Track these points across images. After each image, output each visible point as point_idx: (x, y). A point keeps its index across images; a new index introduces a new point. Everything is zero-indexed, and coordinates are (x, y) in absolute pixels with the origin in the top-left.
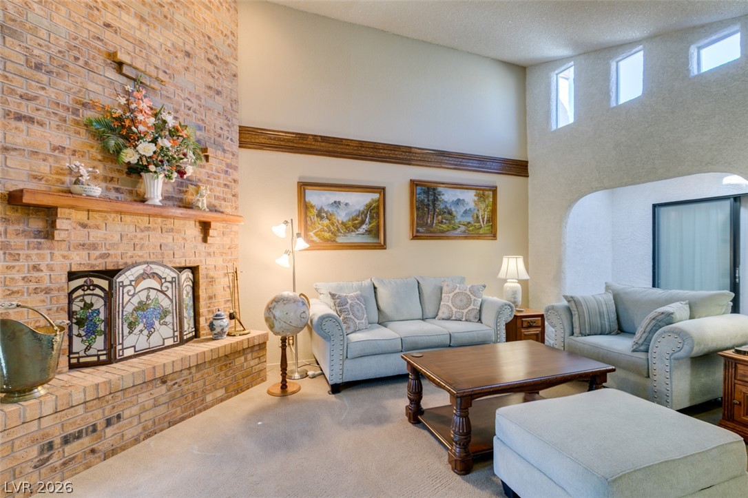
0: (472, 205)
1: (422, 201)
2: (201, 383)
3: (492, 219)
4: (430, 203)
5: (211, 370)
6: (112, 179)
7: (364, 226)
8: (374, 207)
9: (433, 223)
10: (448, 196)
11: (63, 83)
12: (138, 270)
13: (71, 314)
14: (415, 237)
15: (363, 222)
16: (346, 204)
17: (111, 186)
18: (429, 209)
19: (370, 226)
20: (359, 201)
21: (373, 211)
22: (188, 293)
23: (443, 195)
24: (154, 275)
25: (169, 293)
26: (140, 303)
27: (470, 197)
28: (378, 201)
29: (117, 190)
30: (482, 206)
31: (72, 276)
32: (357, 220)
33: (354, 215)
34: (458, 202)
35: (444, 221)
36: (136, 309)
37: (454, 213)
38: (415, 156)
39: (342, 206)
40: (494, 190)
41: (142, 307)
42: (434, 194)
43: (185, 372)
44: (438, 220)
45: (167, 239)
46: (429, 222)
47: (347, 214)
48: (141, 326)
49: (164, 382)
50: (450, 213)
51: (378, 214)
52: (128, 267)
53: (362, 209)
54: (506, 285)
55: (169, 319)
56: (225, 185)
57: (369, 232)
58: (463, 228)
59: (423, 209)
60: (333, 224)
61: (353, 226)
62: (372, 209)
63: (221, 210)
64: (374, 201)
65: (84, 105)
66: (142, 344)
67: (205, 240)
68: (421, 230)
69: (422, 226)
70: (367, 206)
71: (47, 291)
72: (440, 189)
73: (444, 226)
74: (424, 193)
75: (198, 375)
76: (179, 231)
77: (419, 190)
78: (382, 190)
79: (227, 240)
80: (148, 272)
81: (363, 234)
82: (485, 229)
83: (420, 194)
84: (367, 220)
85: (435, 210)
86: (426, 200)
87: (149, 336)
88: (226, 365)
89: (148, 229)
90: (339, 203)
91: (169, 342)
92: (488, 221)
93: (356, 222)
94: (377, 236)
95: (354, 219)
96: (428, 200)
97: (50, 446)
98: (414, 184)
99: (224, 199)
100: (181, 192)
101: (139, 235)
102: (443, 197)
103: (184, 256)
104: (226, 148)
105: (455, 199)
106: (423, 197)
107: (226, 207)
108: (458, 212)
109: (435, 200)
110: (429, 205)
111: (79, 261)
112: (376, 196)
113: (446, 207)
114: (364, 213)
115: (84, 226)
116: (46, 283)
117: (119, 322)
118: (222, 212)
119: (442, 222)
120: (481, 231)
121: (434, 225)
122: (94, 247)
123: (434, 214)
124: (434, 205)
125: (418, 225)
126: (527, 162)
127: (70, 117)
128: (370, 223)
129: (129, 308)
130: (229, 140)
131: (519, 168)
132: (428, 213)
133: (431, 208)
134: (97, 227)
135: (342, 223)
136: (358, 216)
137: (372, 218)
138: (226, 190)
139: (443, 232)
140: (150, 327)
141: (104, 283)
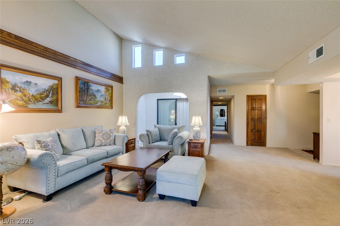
0: (103, 93)
1: (82, 88)
3: (111, 100)
4: (86, 90)
7: (48, 99)
8: (55, 88)
9: (87, 100)
10: (94, 87)
14: (78, 107)
15: (47, 96)
16: (36, 84)
18: (85, 92)
19: (52, 99)
20: (45, 84)
21: (54, 90)
23: (92, 86)
27: (103, 89)
28: (58, 85)
30: (108, 94)
32: (43, 94)
33: (42, 91)
34: (98, 91)
35: (92, 99)
37: (96, 96)
38: (78, 64)
39: (32, 85)
40: (112, 87)
42: (88, 86)
44: (89, 99)
46: (85, 99)
47: (36, 90)
50: (95, 96)
51: (57, 94)
53: (47, 88)
54: (120, 128)
57: (51, 102)
58: (100, 103)
59: (82, 92)
60: (25, 96)
61: (40, 98)
62: (54, 89)
64: (54, 84)
68: (81, 103)
69: (81, 101)
70: (50, 87)
72: (90, 84)
73: (92, 102)
74: (83, 84)
77: (80, 82)
78: (60, 79)
81: (47, 103)
82: (108, 104)
83: (80, 84)
84: (50, 95)
85: (88, 94)
86: (84, 88)
90: (30, 82)
92: (110, 101)
93: (43, 96)
94: (57, 104)
95: (41, 94)
96: (85, 88)
98: (77, 79)
102: (91, 87)
105: (97, 89)
106: (82, 86)
108: (98, 95)
109: (88, 88)
110: (85, 90)
112: (56, 82)
113: (93, 93)
114: (48, 91)
119: (91, 100)
120: (107, 105)
121: (87, 101)
123: (87, 95)
124: (87, 91)
126: (123, 78)
128: (52, 97)
131: (120, 80)
132: (85, 95)
133: (86, 92)
135: (33, 95)
136: (44, 92)
137: (53, 94)
139: (91, 104)
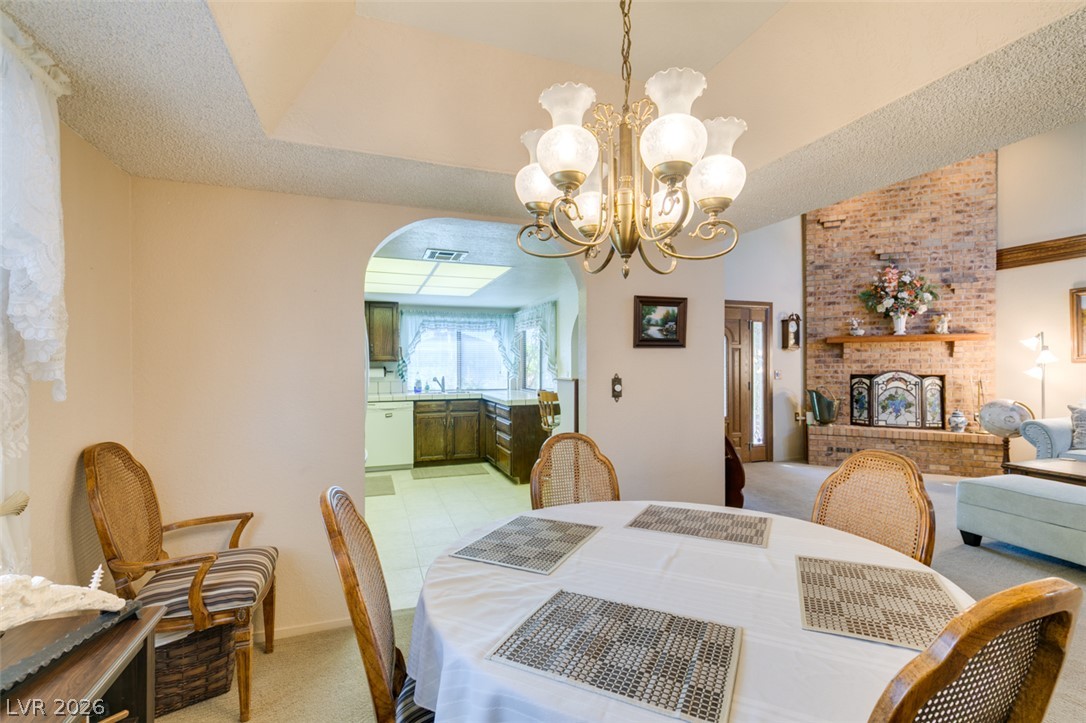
2: (924, 454)
5: (935, 448)
6: (874, 323)
11: (848, 280)
12: (890, 375)
13: (852, 396)
17: (874, 326)
22: (933, 395)
24: (901, 379)
25: (913, 392)
26: (891, 395)
29: (878, 328)
31: (853, 377)
36: (887, 399)
41: (891, 397)
43: (911, 442)
45: (916, 355)
48: (891, 410)
49: (894, 443)
52: (884, 373)
55: (912, 409)
56: (977, 308)
63: (971, 329)
65: (859, 286)
66: (892, 420)
67: (951, 355)
71: (841, 383)
75: (922, 448)
76: (926, 349)
79: (980, 355)
80: (896, 376)
87: (897, 417)
88: (951, 450)
89: (899, 350)
91: (914, 425)
97: (832, 449)
99: (976, 320)
100: (926, 321)
101: (893, 354)
103: (930, 367)
104: (977, 276)
107: (978, 326)
111: (856, 369)
115: (858, 350)
116: (840, 379)
117: (875, 404)
118: (973, 332)
122: (864, 362)
127: (851, 295)
129: (882, 398)
130: (982, 269)
134: (866, 351)
138: (979, 311)
140: (897, 411)
141: (867, 382)
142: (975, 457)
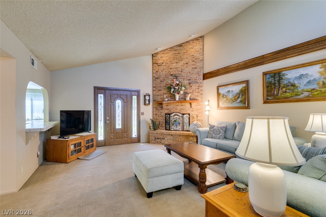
0: (317, 76)
1: (270, 83)
2: (180, 139)
4: (277, 82)
5: (183, 138)
6: (171, 97)
7: (239, 99)
8: (244, 90)
9: (279, 93)
11: (164, 83)
12: (174, 114)
13: (166, 121)
14: (265, 102)
15: (239, 97)
16: (232, 91)
17: (171, 98)
18: (275, 86)
19: (242, 99)
20: (237, 89)
21: (243, 92)
22: (186, 120)
23: (287, 75)
24: (178, 115)
25: (181, 119)
26: (175, 120)
27: (314, 70)
28: (245, 87)
29: (172, 98)
31: (166, 114)
32: (236, 97)
33: (235, 94)
34: (302, 77)
35: (288, 91)
36: (174, 121)
37: (297, 85)
39: (231, 92)
41: (175, 121)
42: (279, 76)
43: (176, 136)
44: (283, 91)
45: (182, 107)
46: (275, 93)
47: (232, 95)
48: (175, 125)
49: (172, 136)
50: (294, 86)
51: (245, 93)
52: (172, 113)
53: (238, 92)
55: (180, 125)
56: (198, 92)
57: (241, 101)
59: (271, 87)
60: (227, 99)
61: (235, 100)
62: (243, 91)
63: (196, 99)
64: (243, 87)
65: (167, 85)
66: (175, 129)
67: (191, 107)
68: (270, 98)
69: (270, 96)
70: (240, 90)
71: (162, 116)
72: (284, 72)
73: (288, 94)
74: (272, 77)
75: (179, 137)
76: (185, 105)
77: (268, 76)
78: (247, 82)
79: (199, 107)
80: (176, 114)
81: (239, 103)
83: (269, 78)
84: (240, 96)
85: (280, 85)
86: (273, 81)
87: (176, 127)
88: (187, 138)
89: (178, 105)
90: (229, 91)
91: (180, 130)
93: (236, 98)
94: (245, 103)
95: (235, 97)
96: (275, 81)
97: (155, 138)
98: (265, 74)
99: (198, 96)
100: (185, 96)
101: (176, 107)
102: (286, 77)
103: (186, 111)
104: (198, 82)
105: (298, 76)
107: (198, 98)
108: (302, 83)
109: (280, 79)
110: (275, 83)
111: (167, 112)
112: (244, 85)
113: (289, 82)
114: (239, 94)
115: (167, 106)
116: (162, 115)
117: (171, 123)
118: (197, 100)
119: (286, 92)
121: (279, 94)
122: (169, 109)
123: (279, 88)
124: (279, 82)
125: (267, 95)
127: (165, 88)
128: (242, 97)
129: (173, 121)
130: (199, 80)
132: (275, 88)
133: (277, 85)
134: (169, 106)
135: (231, 99)
136: (237, 95)
137: (243, 95)
138: (198, 93)
139: (287, 98)
140: (176, 125)
141: (168, 116)
142: (193, 140)
